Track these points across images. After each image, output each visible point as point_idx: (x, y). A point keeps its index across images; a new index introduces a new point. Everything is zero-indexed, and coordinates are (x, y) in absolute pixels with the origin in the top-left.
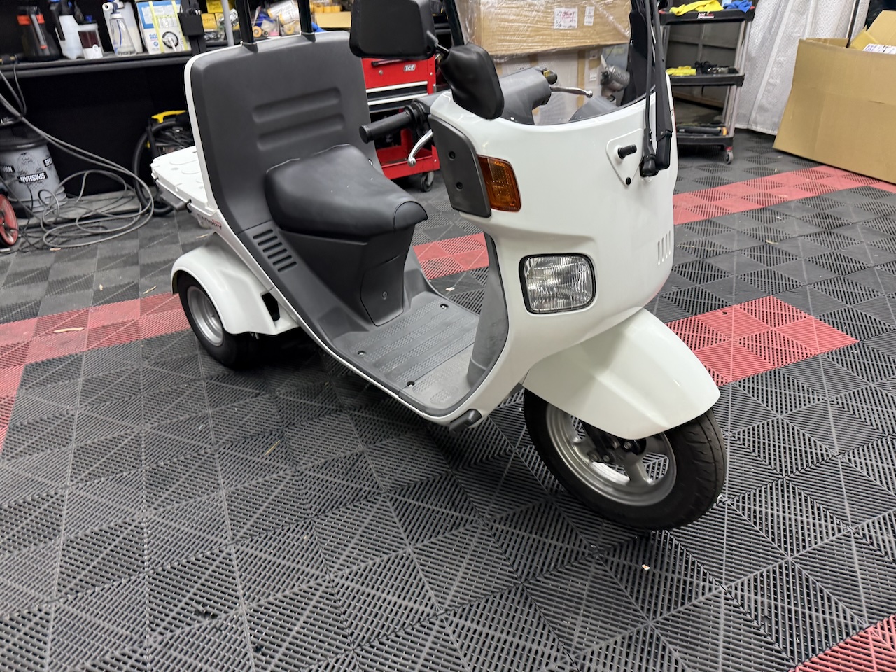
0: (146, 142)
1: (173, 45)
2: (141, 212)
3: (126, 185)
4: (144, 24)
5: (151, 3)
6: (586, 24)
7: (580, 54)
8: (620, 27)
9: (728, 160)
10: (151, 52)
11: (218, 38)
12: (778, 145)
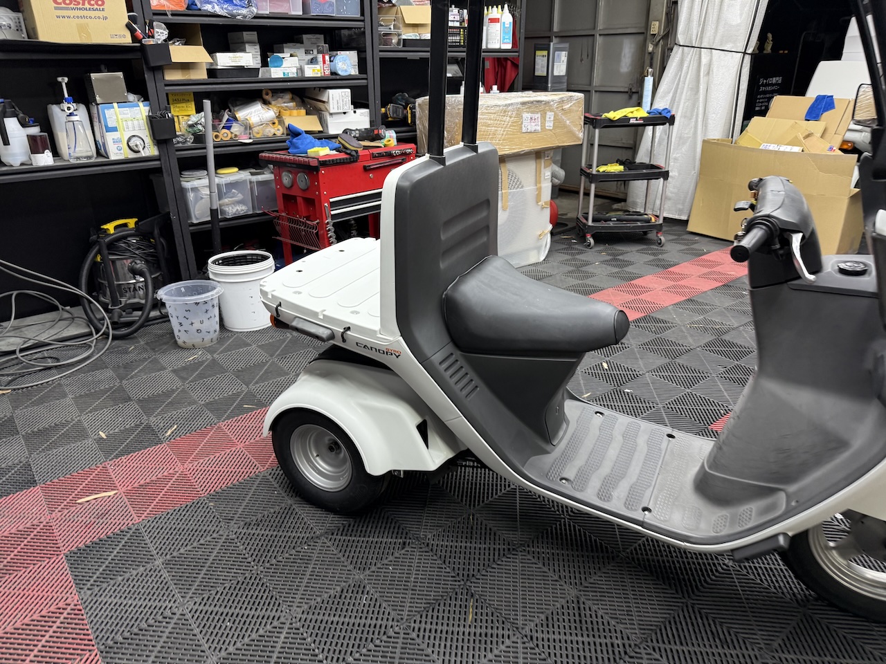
0: (95, 256)
1: (141, 149)
2: (96, 337)
3: (60, 307)
4: (106, 127)
5: (115, 105)
6: (547, 128)
7: (538, 154)
8: (575, 129)
9: (660, 244)
10: (113, 157)
11: (186, 141)
12: (691, 227)
